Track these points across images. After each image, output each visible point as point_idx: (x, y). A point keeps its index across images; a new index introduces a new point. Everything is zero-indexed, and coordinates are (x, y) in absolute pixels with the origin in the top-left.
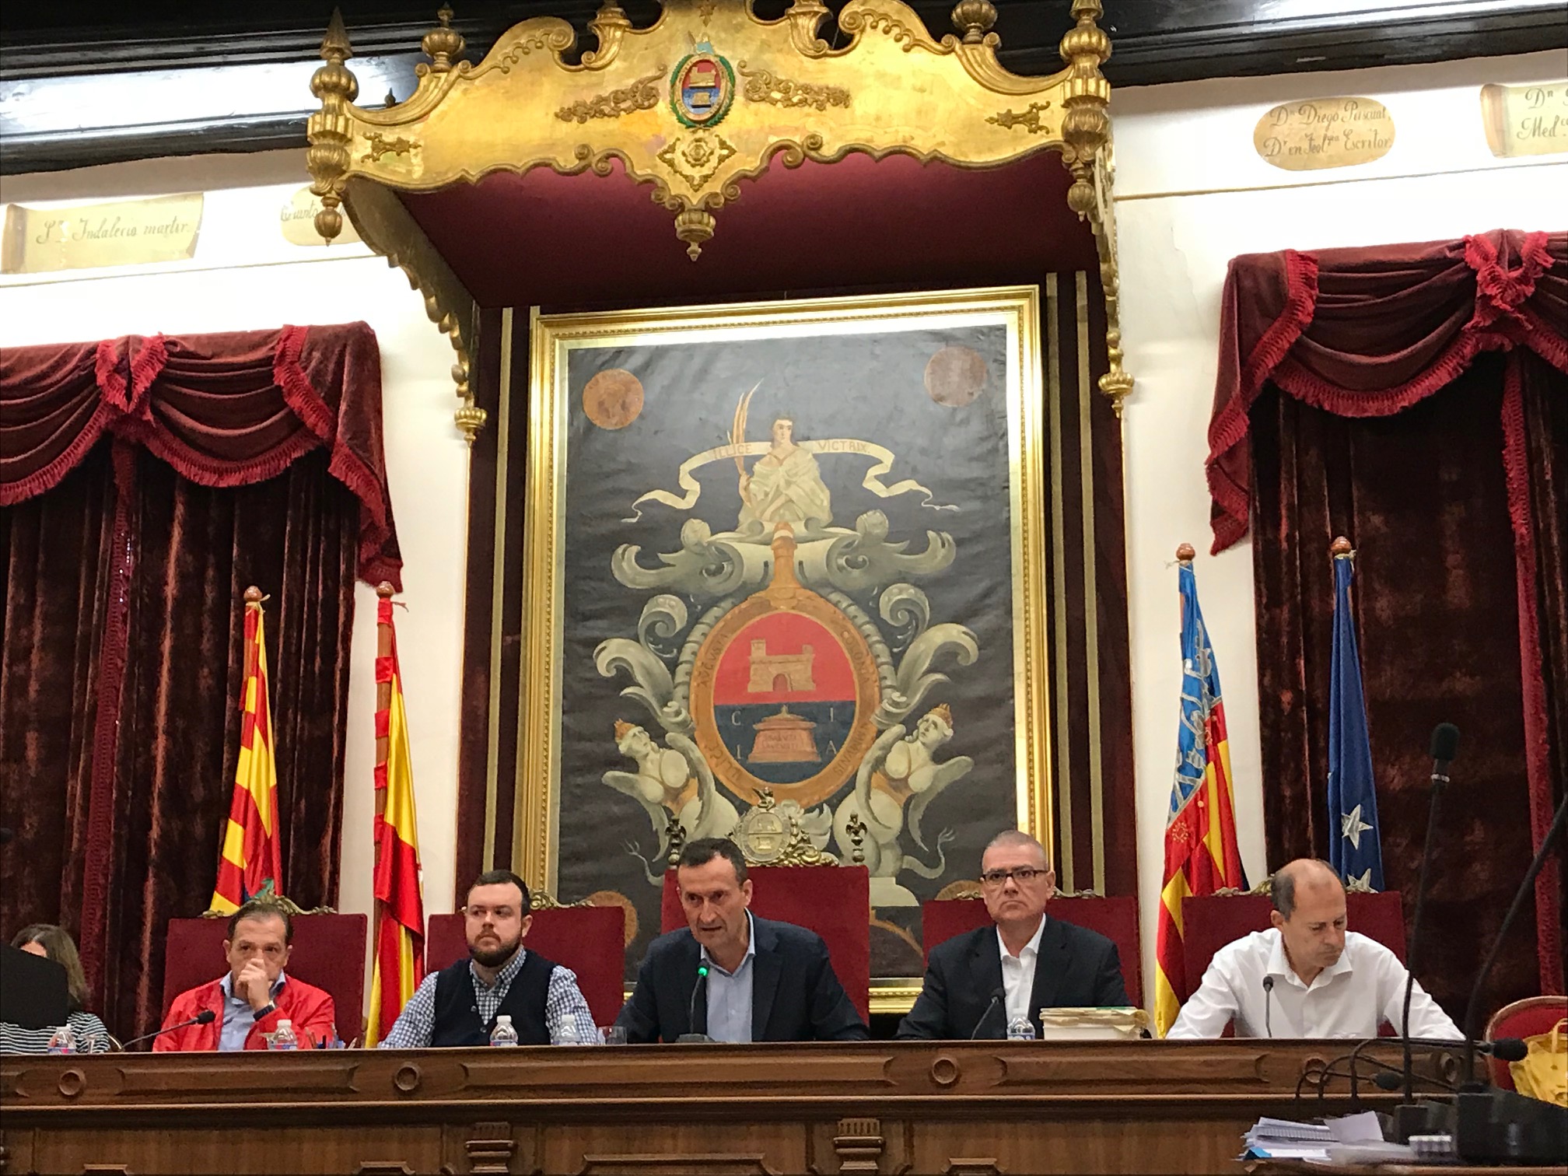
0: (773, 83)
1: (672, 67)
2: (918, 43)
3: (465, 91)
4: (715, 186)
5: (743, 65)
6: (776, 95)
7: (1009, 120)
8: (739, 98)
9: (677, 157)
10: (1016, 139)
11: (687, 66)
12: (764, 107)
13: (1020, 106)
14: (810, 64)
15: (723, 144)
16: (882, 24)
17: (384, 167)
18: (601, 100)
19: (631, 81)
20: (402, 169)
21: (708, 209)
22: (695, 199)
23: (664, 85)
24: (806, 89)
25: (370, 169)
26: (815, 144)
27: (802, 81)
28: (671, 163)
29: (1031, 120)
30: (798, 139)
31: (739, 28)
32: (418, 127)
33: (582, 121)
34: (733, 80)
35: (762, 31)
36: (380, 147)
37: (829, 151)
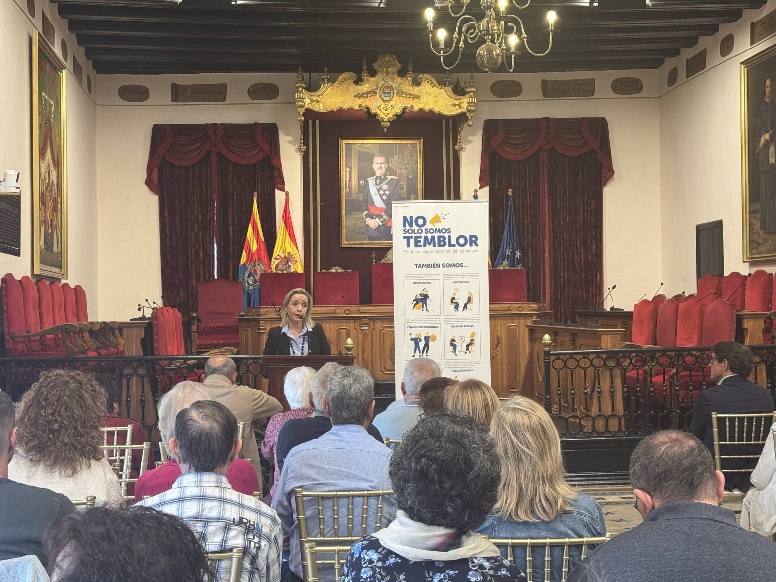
0: (403, 92)
1: (380, 87)
2: (435, 86)
3: (332, 89)
4: (390, 116)
5: (396, 87)
6: (403, 95)
7: (454, 105)
8: (395, 95)
9: (381, 108)
10: (456, 109)
11: (383, 87)
12: (401, 98)
13: (457, 102)
14: (411, 89)
15: (392, 106)
16: (427, 80)
17: (313, 106)
18: (363, 93)
19: (370, 90)
20: (318, 107)
21: (389, 121)
22: (386, 119)
23: (378, 91)
24: (410, 94)
25: (310, 106)
26: (412, 107)
27: (409, 92)
28: (380, 109)
29: (459, 105)
30: (409, 106)
31: (395, 78)
32: (321, 97)
33: (359, 98)
34: (394, 91)
35: (399, 80)
36: (312, 101)
37: (416, 109)
